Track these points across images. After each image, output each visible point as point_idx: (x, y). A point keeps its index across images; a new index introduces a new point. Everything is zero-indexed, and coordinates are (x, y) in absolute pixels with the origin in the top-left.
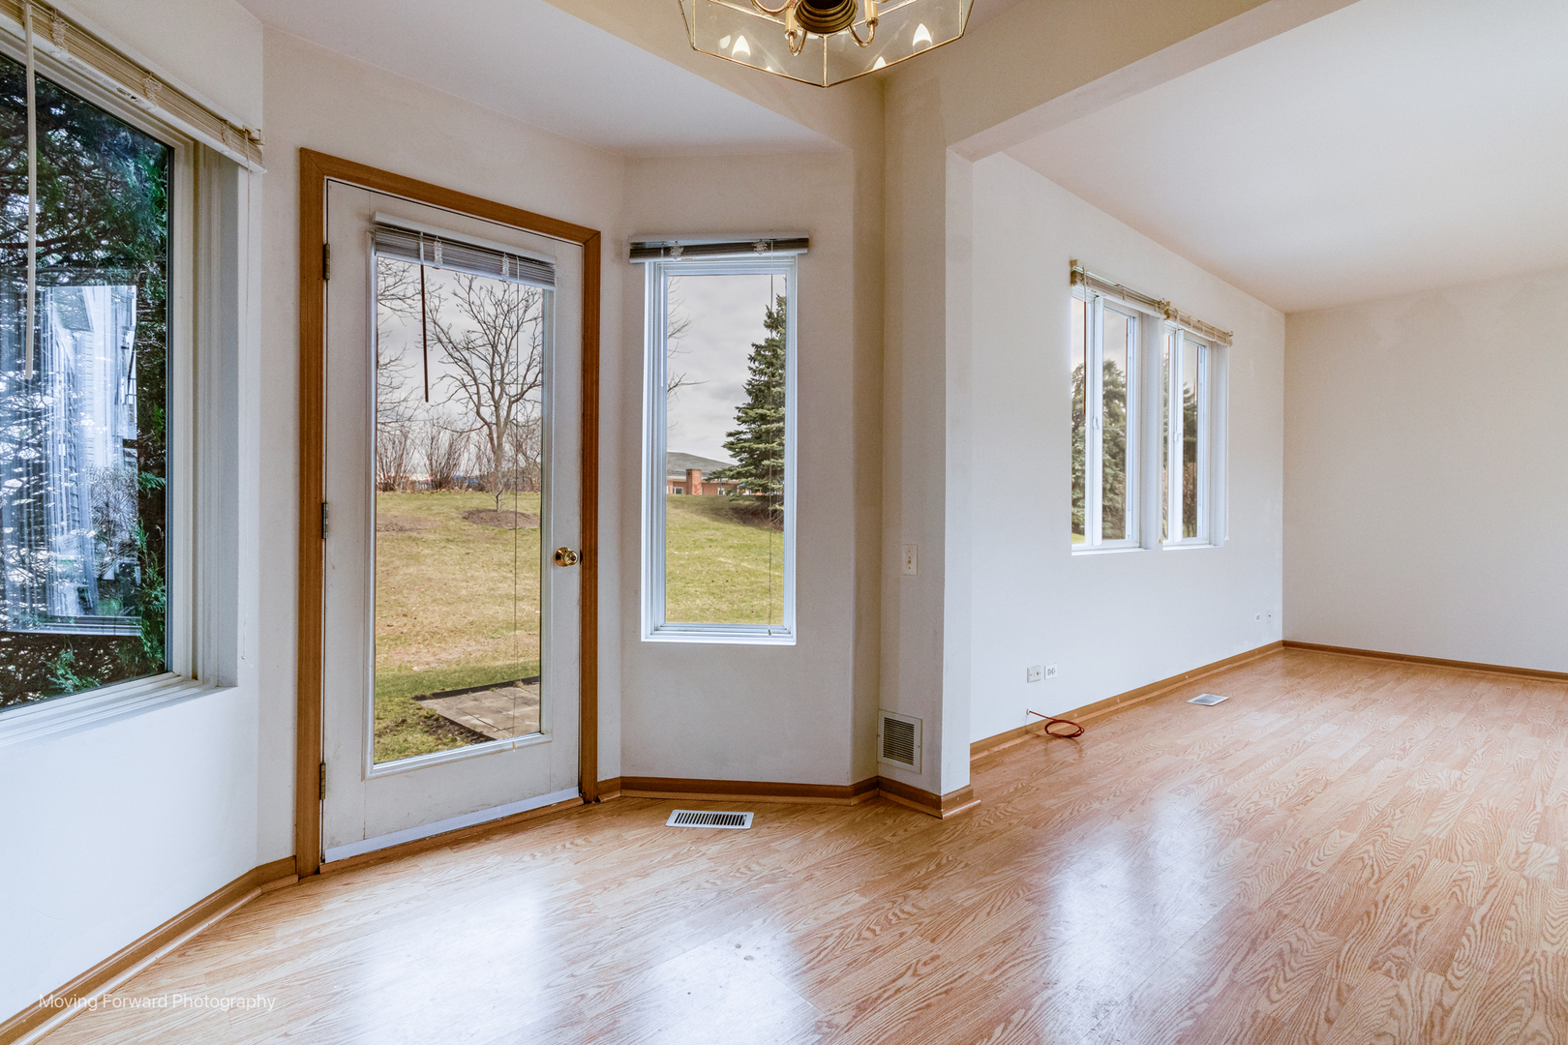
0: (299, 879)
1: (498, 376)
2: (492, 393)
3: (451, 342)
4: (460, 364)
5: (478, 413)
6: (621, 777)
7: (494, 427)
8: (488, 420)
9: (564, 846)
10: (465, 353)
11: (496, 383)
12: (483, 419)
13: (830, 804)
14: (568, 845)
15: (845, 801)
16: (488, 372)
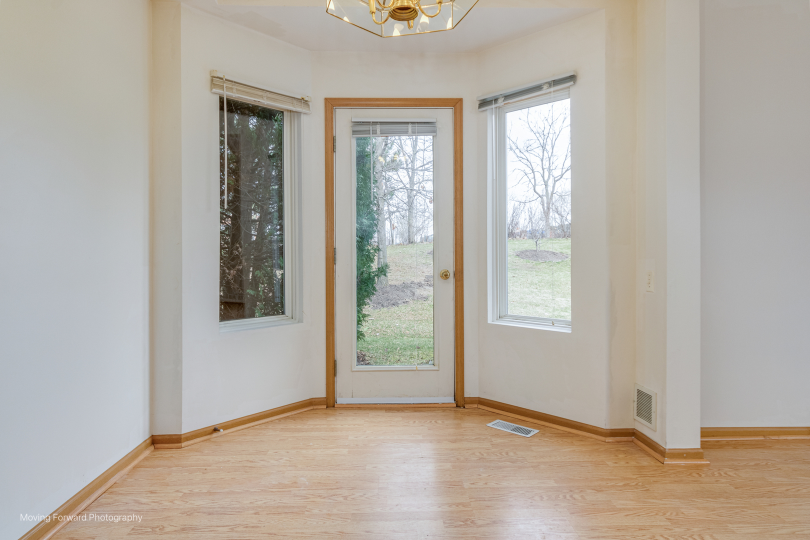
0: (327, 407)
1: (546, 165)
2: (543, 177)
3: (518, 148)
4: (523, 160)
5: (535, 191)
6: (479, 398)
7: (545, 198)
8: (541, 194)
9: (431, 422)
10: (526, 153)
11: (545, 170)
12: (537, 194)
13: (591, 438)
14: (433, 422)
15: (603, 438)
16: (540, 163)
